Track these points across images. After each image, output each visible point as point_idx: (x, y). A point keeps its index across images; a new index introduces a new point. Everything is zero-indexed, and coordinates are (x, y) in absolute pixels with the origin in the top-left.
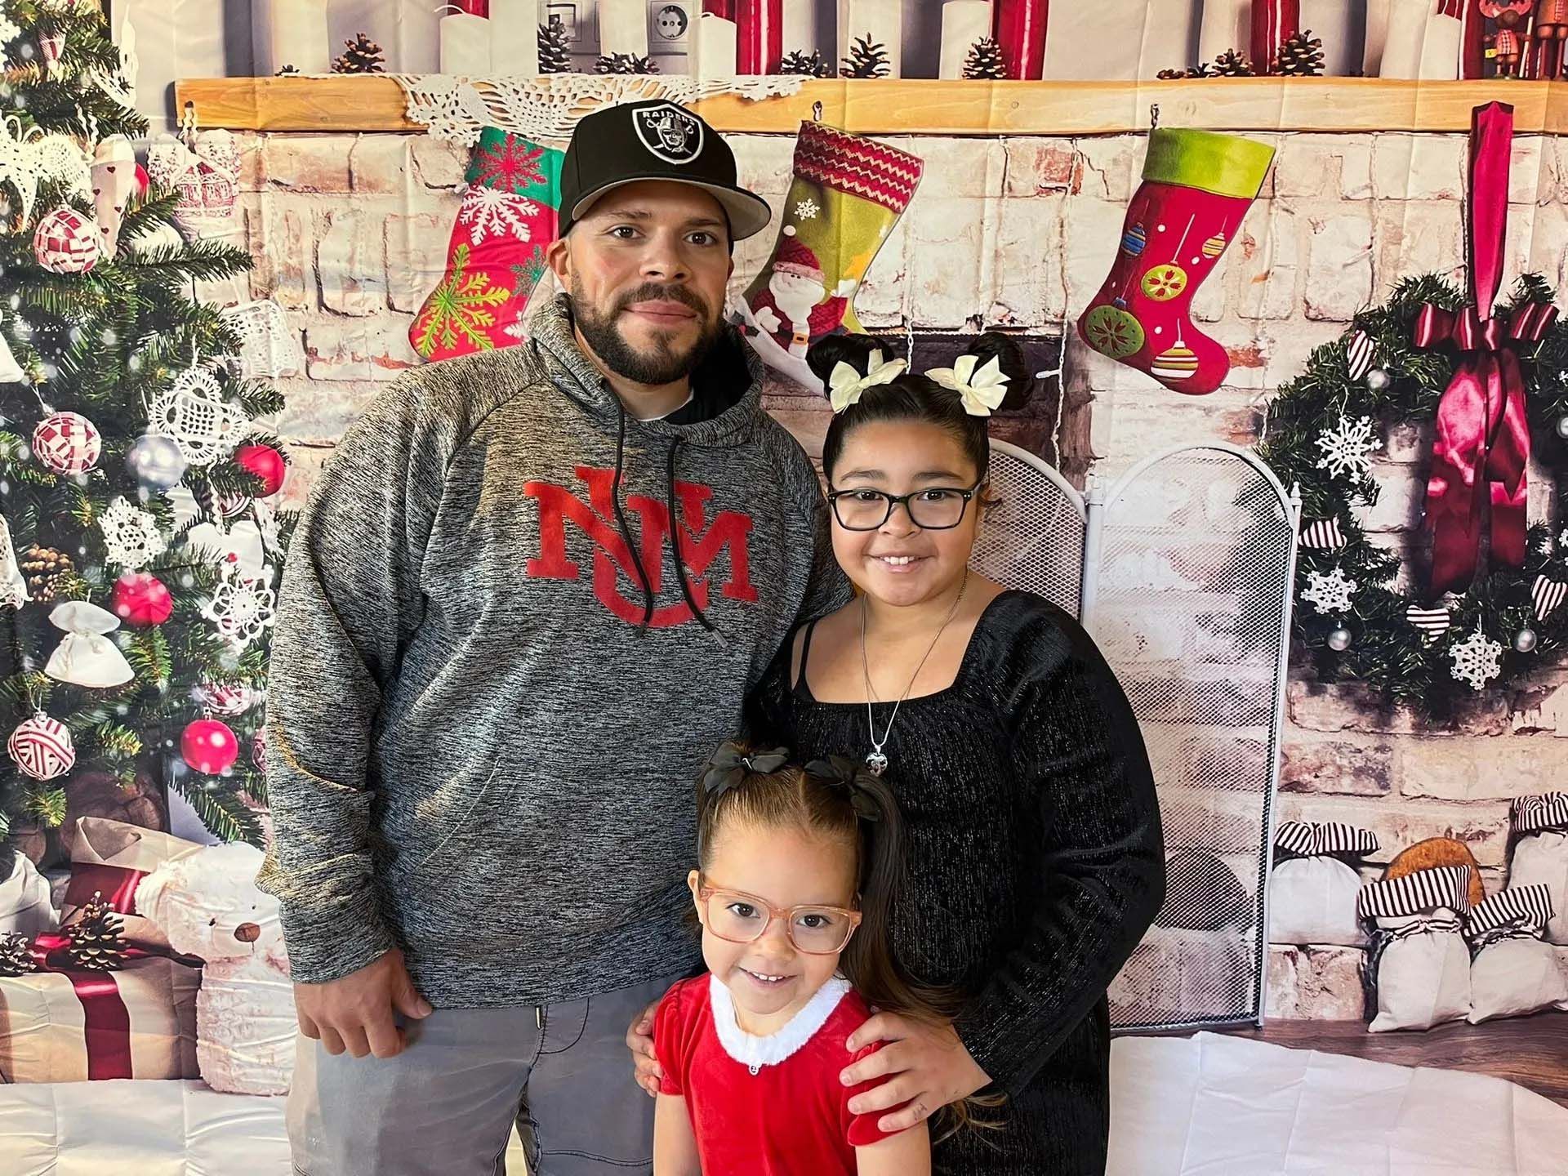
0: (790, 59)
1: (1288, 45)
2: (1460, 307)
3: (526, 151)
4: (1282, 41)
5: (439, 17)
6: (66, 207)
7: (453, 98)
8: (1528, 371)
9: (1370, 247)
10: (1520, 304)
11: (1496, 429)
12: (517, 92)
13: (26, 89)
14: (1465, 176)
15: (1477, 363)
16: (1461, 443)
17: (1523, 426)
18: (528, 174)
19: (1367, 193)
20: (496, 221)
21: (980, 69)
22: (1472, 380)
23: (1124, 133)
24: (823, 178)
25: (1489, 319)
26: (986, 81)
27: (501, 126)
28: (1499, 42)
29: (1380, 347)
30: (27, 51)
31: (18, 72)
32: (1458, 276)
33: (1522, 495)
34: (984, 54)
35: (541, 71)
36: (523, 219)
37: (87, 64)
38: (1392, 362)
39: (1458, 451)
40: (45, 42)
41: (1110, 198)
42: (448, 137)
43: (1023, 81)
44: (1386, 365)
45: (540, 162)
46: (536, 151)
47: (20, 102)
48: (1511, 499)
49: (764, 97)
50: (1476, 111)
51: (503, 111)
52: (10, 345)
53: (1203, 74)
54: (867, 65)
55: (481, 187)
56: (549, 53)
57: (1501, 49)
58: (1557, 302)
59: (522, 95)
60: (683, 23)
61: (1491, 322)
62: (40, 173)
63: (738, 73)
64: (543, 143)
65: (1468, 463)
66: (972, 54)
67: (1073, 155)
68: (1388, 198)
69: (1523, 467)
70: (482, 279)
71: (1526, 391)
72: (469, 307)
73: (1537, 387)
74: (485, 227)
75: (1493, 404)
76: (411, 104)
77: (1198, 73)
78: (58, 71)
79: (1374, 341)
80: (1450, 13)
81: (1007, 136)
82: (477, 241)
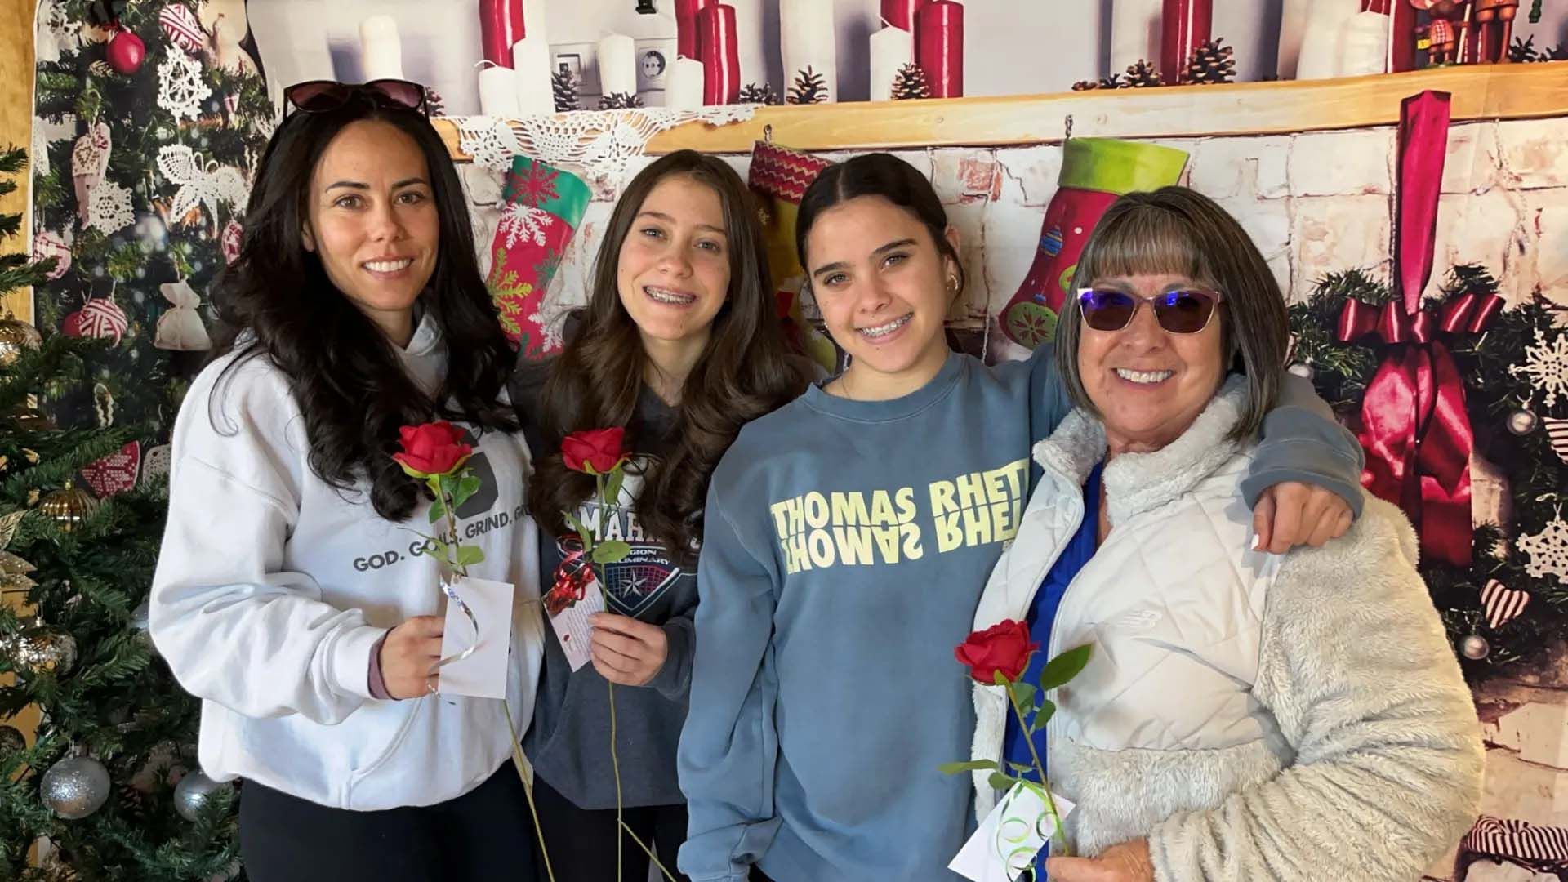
0: (746, 90)
1: (1199, 53)
2: (1387, 300)
3: (547, 174)
4: (1192, 50)
5: (479, 69)
6: (234, 222)
7: (492, 133)
8: (1467, 365)
9: (1288, 243)
10: (1453, 297)
11: (1427, 423)
12: (539, 127)
13: (212, 134)
14: (1394, 170)
15: (1405, 356)
16: (1388, 436)
17: (1462, 421)
18: (548, 193)
19: (1285, 192)
20: (524, 230)
21: (907, 90)
22: (1399, 372)
23: (1040, 143)
24: (773, 190)
25: (1418, 310)
26: (913, 101)
27: (528, 155)
28: (1433, 32)
29: (1301, 342)
30: (215, 107)
31: (208, 122)
32: (1383, 270)
33: (1466, 491)
34: (908, 77)
35: (558, 111)
36: (542, 228)
37: (252, 115)
38: (1316, 357)
39: (1385, 444)
40: (227, 99)
41: (1029, 203)
42: (488, 165)
43: (945, 99)
44: (1309, 360)
45: (556, 182)
46: (555, 174)
47: (204, 142)
48: (1450, 496)
49: (724, 122)
50: (1405, 103)
51: (529, 142)
52: (204, 323)
53: (1114, 85)
54: (808, 93)
55: (514, 204)
56: (563, 95)
57: (1435, 39)
58: (1502, 292)
59: (544, 129)
60: (662, 65)
61: (1420, 315)
62: (217, 197)
63: (705, 103)
64: (560, 167)
65: (1398, 456)
66: (898, 78)
67: (993, 165)
68: (1306, 195)
69: (1465, 462)
70: (513, 276)
71: (1466, 385)
72: (504, 299)
73: (1480, 380)
74: (517, 235)
75: (1424, 397)
76: (462, 139)
77: (1109, 84)
78: (235, 121)
79: (1295, 336)
80: (1376, 9)
81: (934, 147)
82: (509, 246)
